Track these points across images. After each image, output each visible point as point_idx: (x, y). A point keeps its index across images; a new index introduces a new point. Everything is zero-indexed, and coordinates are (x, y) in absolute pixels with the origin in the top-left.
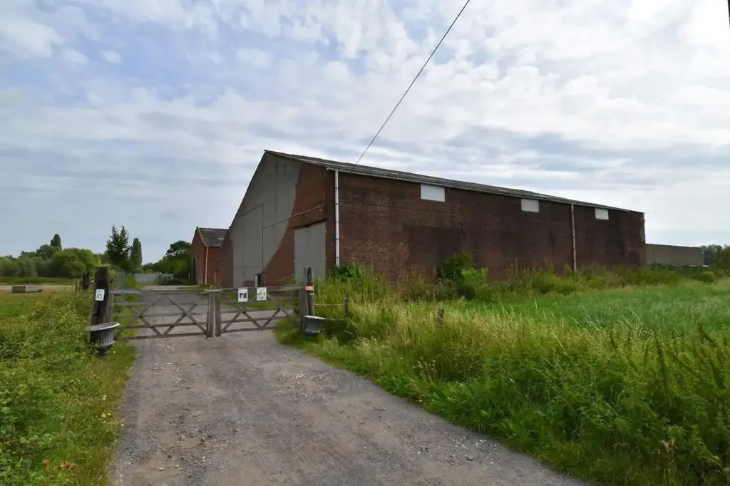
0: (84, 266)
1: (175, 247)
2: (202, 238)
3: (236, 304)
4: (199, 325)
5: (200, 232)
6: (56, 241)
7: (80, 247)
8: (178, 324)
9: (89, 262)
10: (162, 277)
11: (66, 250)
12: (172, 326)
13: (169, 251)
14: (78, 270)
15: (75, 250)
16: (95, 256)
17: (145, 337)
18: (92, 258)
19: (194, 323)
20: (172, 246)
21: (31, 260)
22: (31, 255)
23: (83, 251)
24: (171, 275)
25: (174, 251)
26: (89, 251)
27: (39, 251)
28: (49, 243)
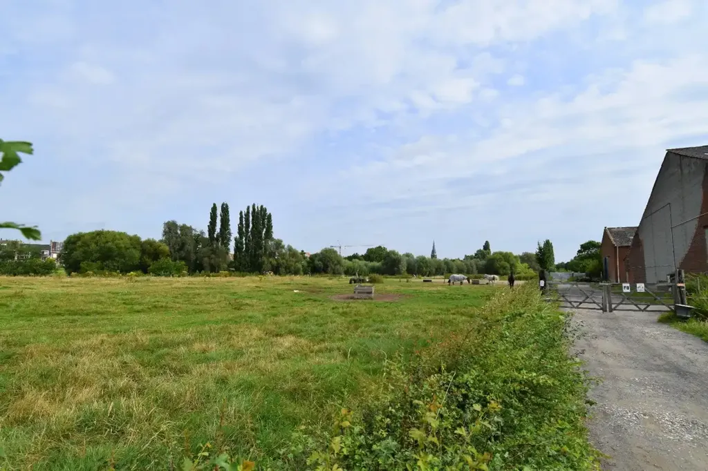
0: (508, 265)
1: (585, 247)
2: (612, 238)
3: (620, 293)
4: (598, 304)
5: (608, 232)
6: (487, 246)
7: (504, 250)
8: (584, 302)
9: (512, 262)
10: (574, 275)
11: (495, 253)
12: (581, 303)
13: (579, 251)
14: (504, 268)
15: (501, 253)
16: (516, 257)
17: (566, 307)
18: (514, 260)
19: (594, 303)
20: (582, 246)
21: (473, 261)
22: (471, 258)
23: (506, 253)
24: (584, 274)
25: (584, 251)
26: (511, 253)
27: (476, 255)
28: (482, 249)
